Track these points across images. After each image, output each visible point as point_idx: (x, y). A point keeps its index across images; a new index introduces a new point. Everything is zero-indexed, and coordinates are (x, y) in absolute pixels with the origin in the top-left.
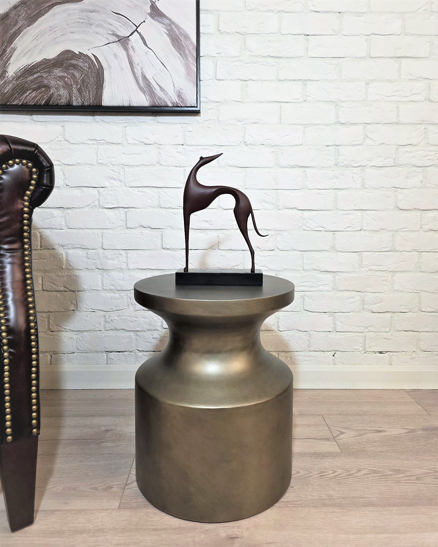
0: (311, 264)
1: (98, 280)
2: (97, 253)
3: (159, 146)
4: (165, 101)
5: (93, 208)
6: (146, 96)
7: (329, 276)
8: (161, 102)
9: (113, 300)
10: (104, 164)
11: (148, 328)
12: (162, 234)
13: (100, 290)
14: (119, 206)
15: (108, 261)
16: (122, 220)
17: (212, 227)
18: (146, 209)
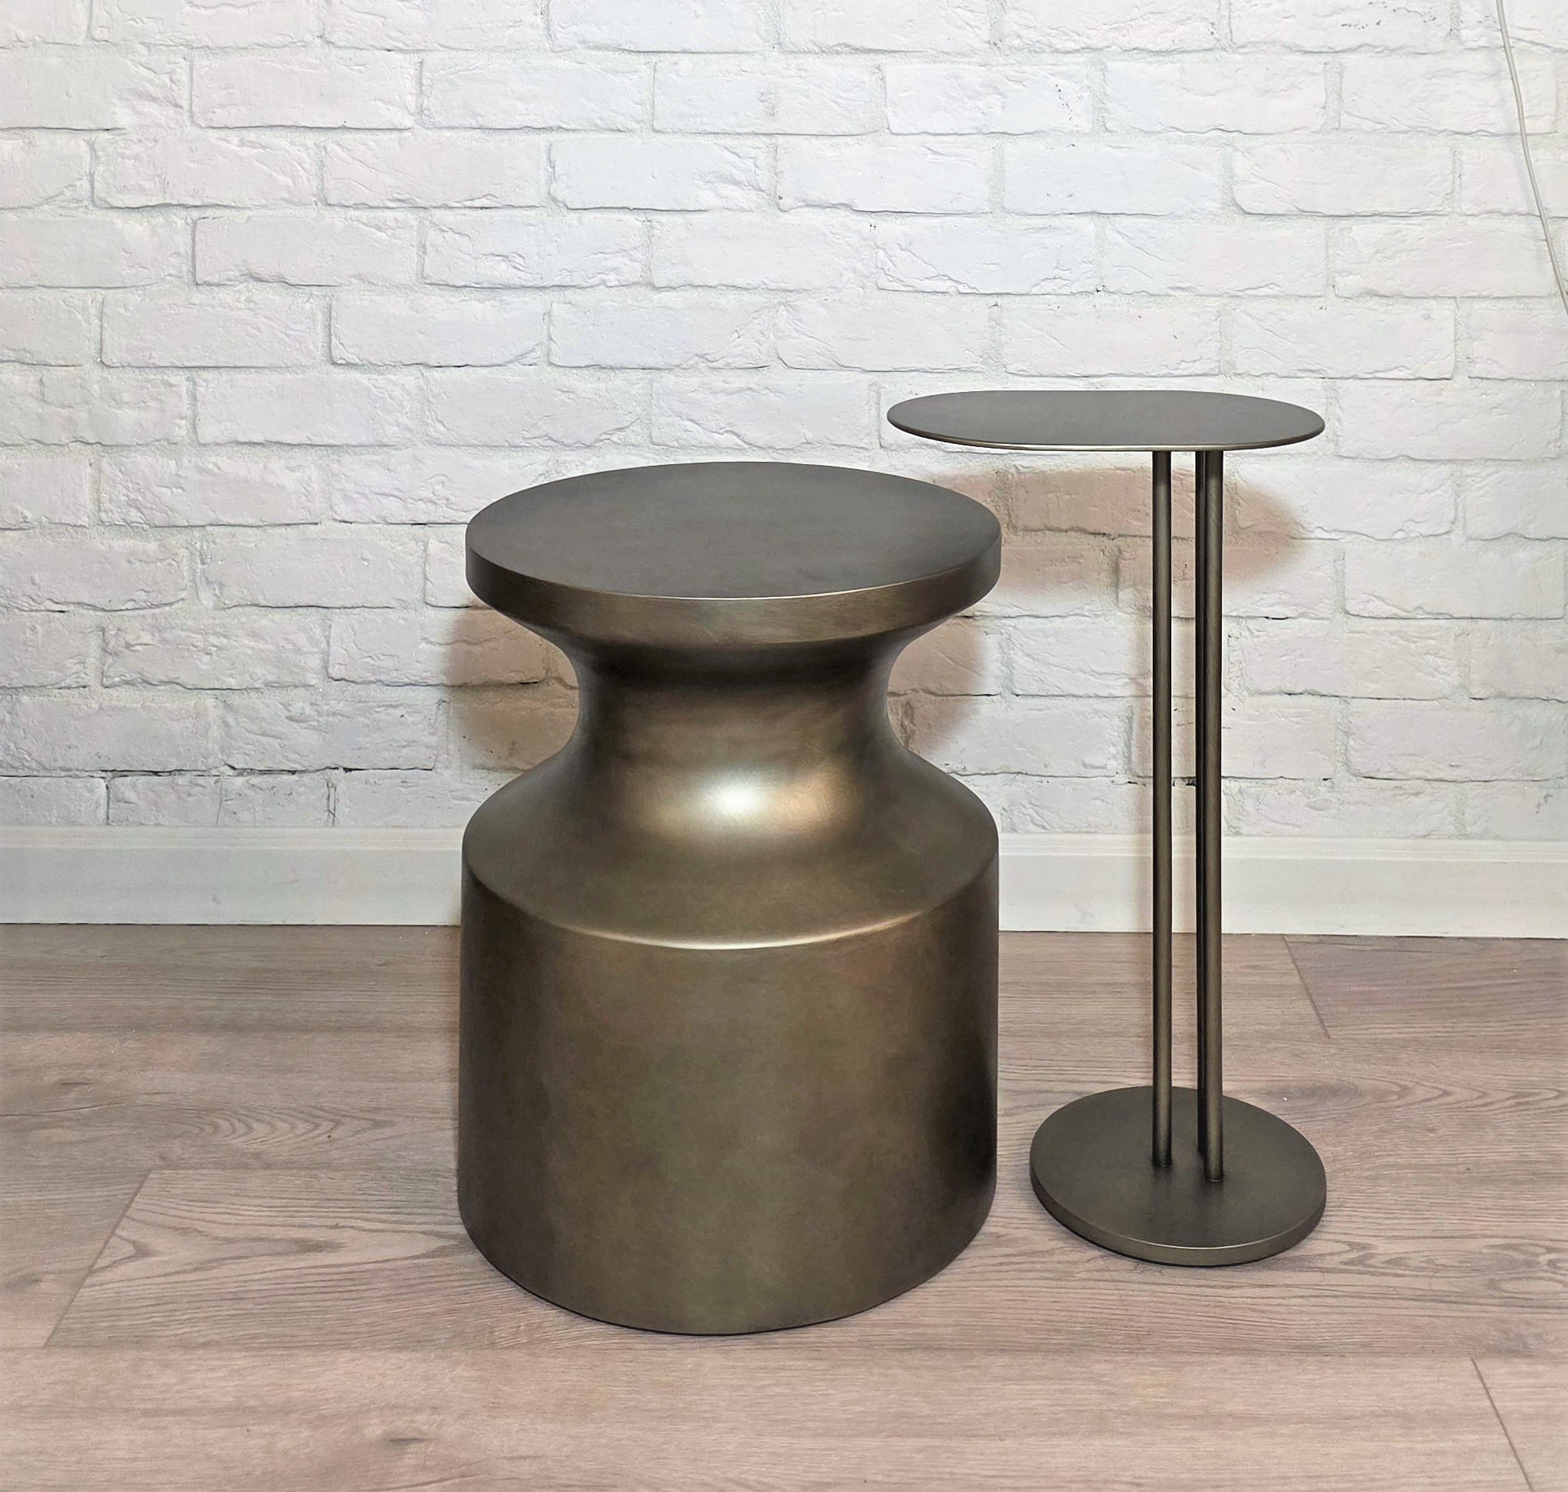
1: (81, 485)
2: (78, 380)
5: (69, 208)
9: (138, 564)
11: (270, 678)
12: (330, 307)
13: (87, 525)
14: (168, 201)
15: (118, 411)
16: (178, 254)
17: (524, 278)
18: (269, 212)
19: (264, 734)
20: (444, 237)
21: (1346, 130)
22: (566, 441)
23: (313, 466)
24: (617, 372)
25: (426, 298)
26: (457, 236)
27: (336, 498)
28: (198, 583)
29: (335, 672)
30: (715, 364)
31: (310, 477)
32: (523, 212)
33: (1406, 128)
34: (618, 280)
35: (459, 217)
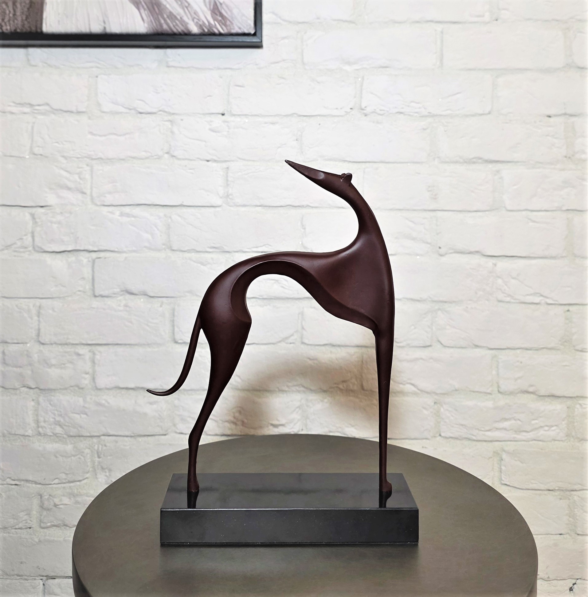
0: (516, 380)
1: (27, 412)
2: (25, 352)
3: (170, 118)
4: (184, 21)
5: (20, 252)
6: (142, 11)
7: (557, 407)
8: (174, 24)
9: (61, 458)
10: (46, 157)
12: (174, 310)
13: (31, 435)
14: (78, 248)
15: (49, 370)
16: (83, 278)
17: (287, 293)
18: (138, 255)
24: (342, 348)
27: (177, 420)
28: (96, 469)
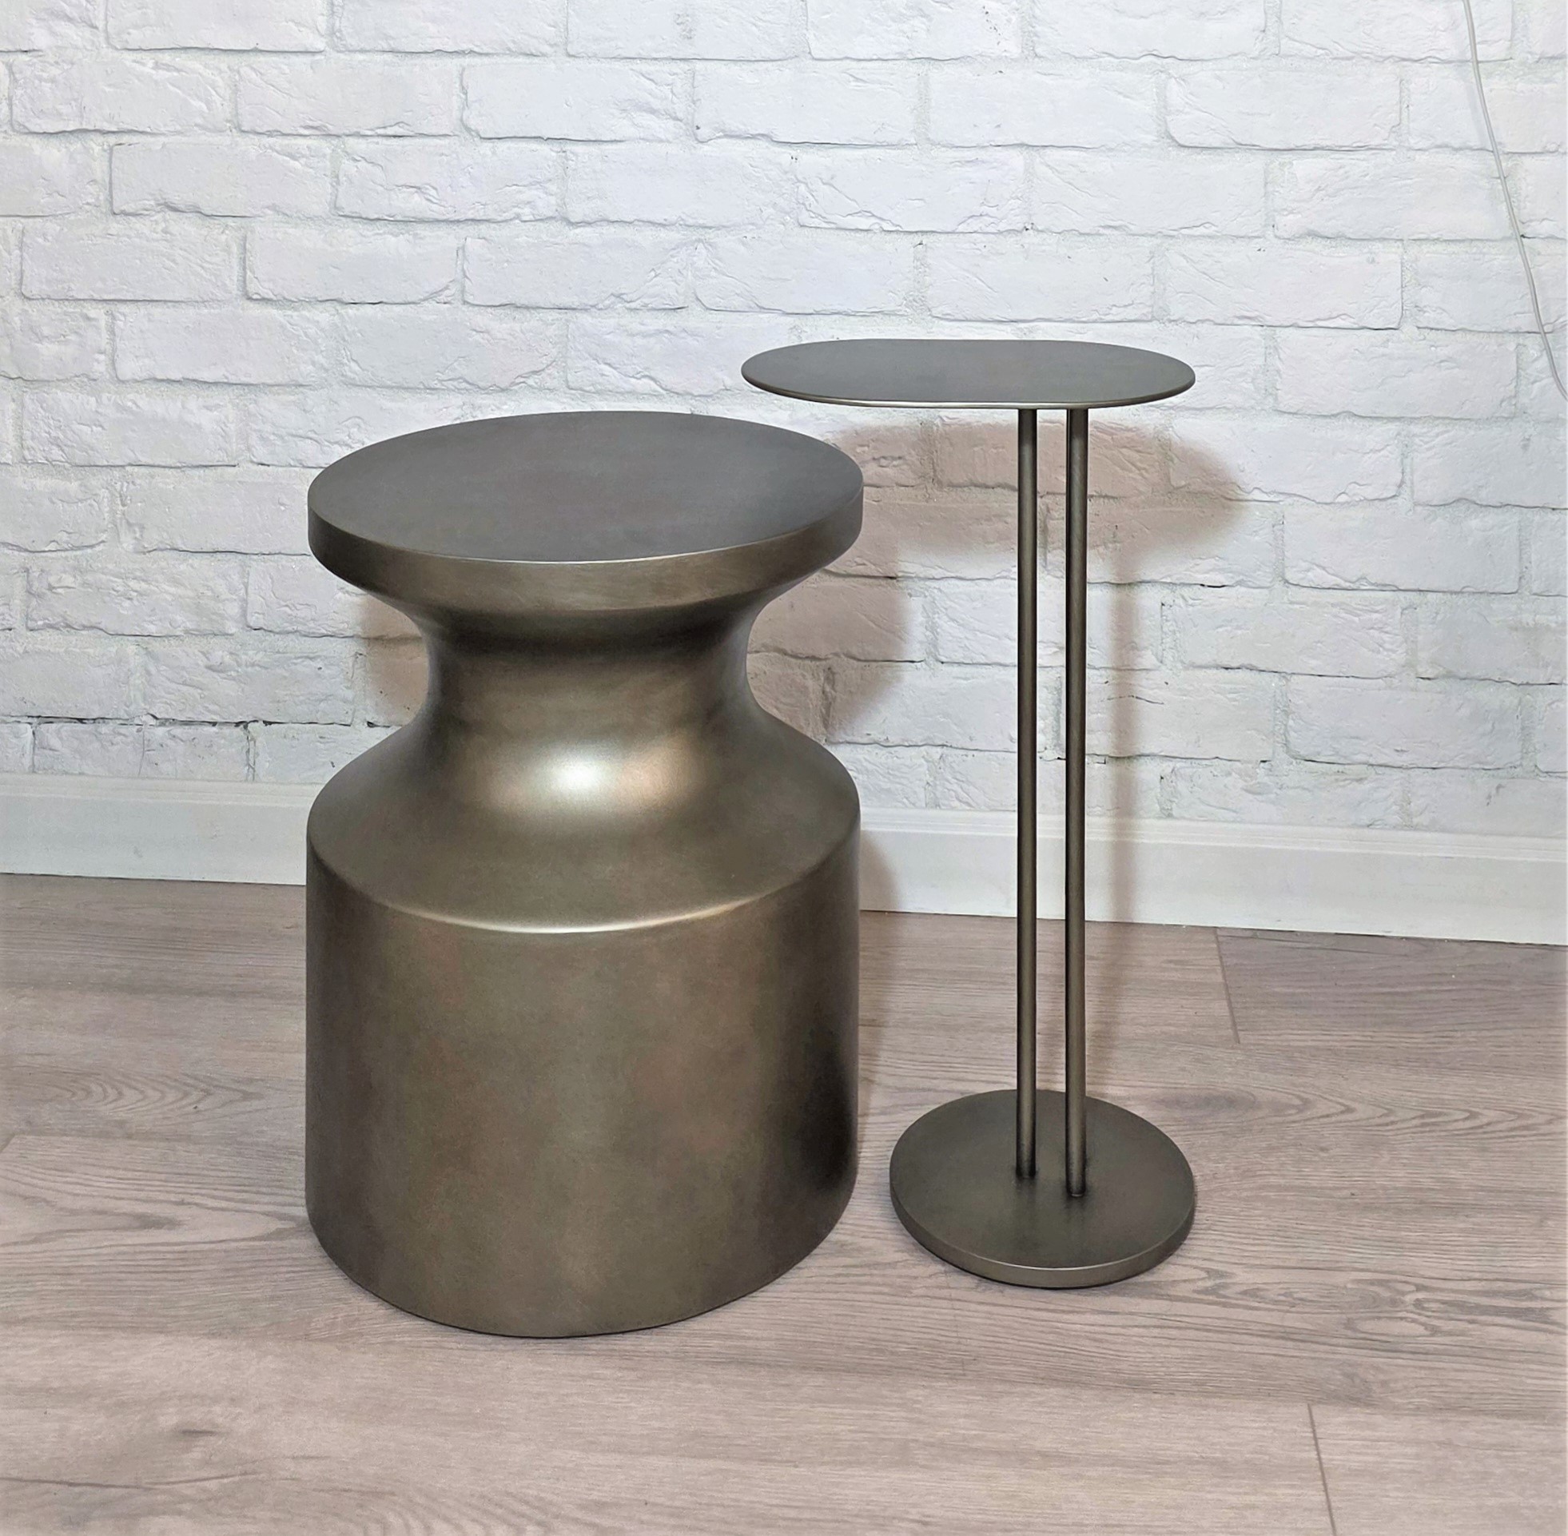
1: (4, 421)
9: (59, 504)
11: (189, 625)
12: (245, 239)
13: (10, 462)
14: (84, 127)
15: (39, 345)
16: (94, 181)
17: (435, 211)
18: (184, 139)
19: (184, 684)
20: (357, 167)
21: (1287, 56)
22: (481, 384)
23: (230, 406)
24: (532, 311)
25: (340, 231)
26: (369, 166)
27: (254, 440)
28: (118, 525)
29: (253, 621)
30: (633, 305)
31: (226, 417)
32: (437, 141)
33: (1351, 54)
34: (533, 215)
35: (371, 146)
